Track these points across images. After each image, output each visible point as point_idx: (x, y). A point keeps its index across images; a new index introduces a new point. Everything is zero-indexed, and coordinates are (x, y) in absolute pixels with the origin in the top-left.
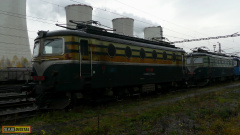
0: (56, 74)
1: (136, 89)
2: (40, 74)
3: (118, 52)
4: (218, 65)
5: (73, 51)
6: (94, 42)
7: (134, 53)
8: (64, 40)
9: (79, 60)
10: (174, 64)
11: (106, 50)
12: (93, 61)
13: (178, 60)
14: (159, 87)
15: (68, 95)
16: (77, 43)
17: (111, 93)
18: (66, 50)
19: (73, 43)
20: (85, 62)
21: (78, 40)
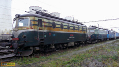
1: (66, 45)
3: (57, 26)
4: (101, 33)
5: (34, 25)
6: (45, 20)
7: (64, 27)
8: (29, 18)
9: (37, 29)
10: (82, 33)
11: (51, 25)
12: (45, 30)
15: (31, 48)
19: (34, 21)
20: (40, 31)
21: (37, 19)
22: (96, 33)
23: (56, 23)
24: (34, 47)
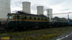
0: (11, 23)
2: (8, 23)
3: (28, 18)
5: (15, 18)
6: (21, 16)
8: (13, 15)
9: (17, 20)
10: (45, 21)
11: (24, 18)
12: (20, 20)
13: (47, 20)
14: (40, 27)
15: (14, 28)
16: (16, 16)
17: (25, 28)
18: (14, 18)
19: (15, 16)
20: (18, 21)
21: (16, 15)
22: (57, 22)
23: (27, 17)
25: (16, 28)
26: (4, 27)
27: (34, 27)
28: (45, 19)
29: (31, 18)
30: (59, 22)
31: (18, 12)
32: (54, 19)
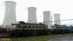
0: (14, 31)
6: (21, 25)
9: (18, 29)
10: (43, 29)
11: (24, 27)
12: (21, 29)
13: (45, 28)
14: (38, 34)
17: (25, 35)
19: (17, 26)
22: (56, 29)
23: (26, 26)
24: (17, 34)
25: (18, 35)
26: (9, 34)
27: (33, 34)
28: (43, 27)
29: (30, 27)
30: (58, 29)
31: (20, 22)
32: (53, 26)
